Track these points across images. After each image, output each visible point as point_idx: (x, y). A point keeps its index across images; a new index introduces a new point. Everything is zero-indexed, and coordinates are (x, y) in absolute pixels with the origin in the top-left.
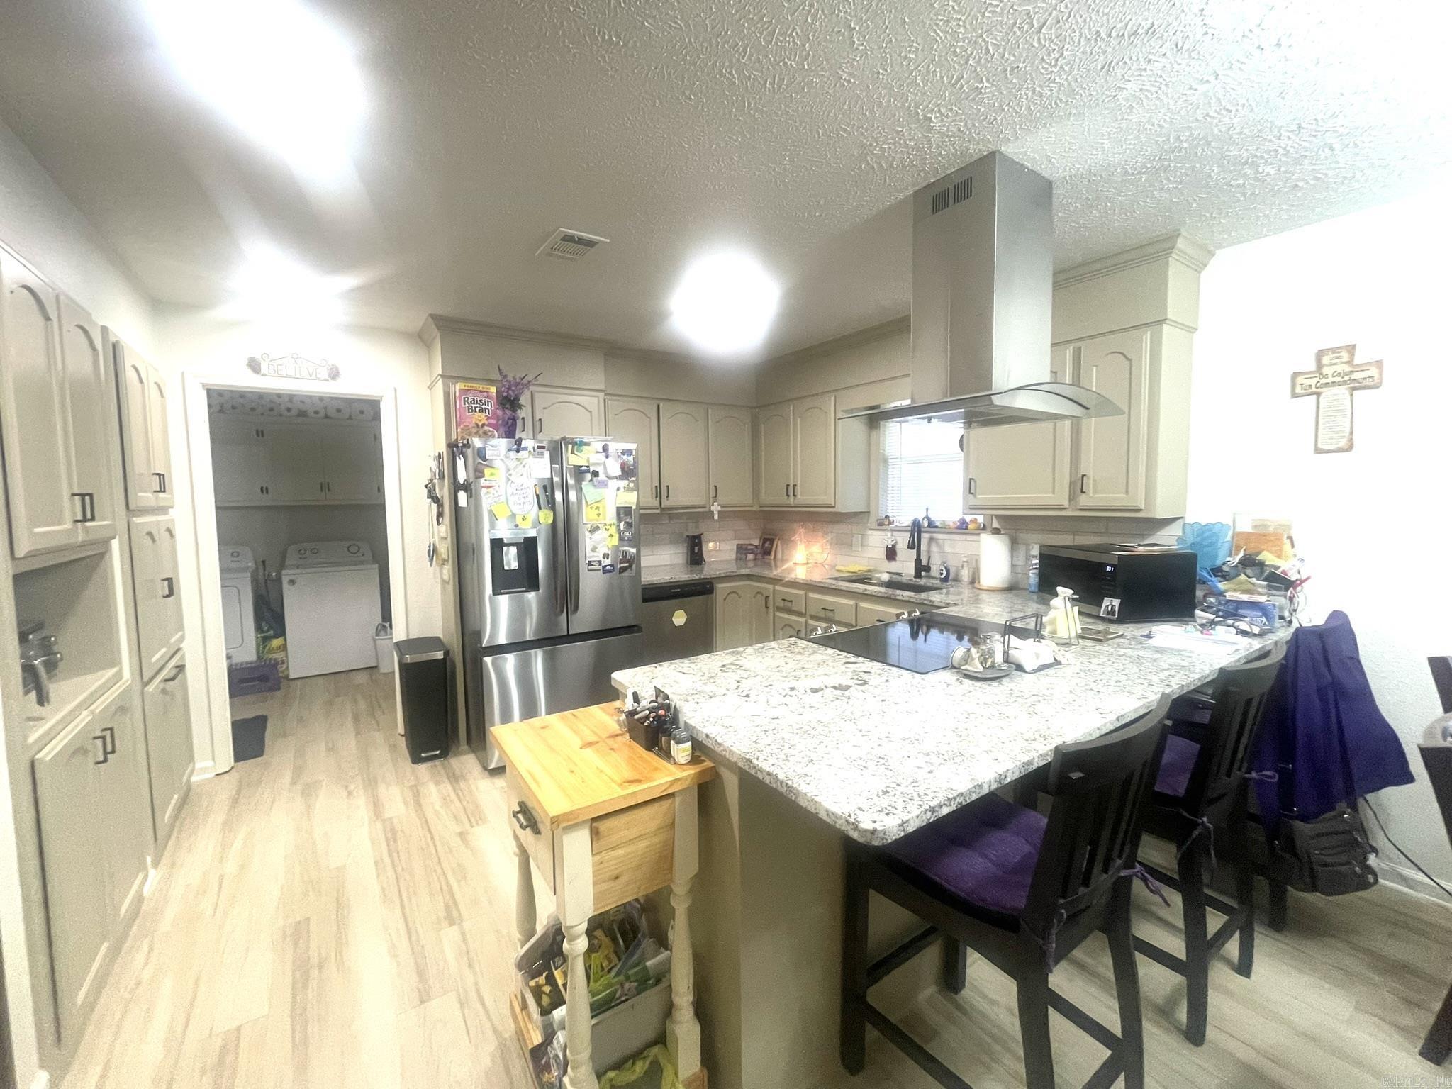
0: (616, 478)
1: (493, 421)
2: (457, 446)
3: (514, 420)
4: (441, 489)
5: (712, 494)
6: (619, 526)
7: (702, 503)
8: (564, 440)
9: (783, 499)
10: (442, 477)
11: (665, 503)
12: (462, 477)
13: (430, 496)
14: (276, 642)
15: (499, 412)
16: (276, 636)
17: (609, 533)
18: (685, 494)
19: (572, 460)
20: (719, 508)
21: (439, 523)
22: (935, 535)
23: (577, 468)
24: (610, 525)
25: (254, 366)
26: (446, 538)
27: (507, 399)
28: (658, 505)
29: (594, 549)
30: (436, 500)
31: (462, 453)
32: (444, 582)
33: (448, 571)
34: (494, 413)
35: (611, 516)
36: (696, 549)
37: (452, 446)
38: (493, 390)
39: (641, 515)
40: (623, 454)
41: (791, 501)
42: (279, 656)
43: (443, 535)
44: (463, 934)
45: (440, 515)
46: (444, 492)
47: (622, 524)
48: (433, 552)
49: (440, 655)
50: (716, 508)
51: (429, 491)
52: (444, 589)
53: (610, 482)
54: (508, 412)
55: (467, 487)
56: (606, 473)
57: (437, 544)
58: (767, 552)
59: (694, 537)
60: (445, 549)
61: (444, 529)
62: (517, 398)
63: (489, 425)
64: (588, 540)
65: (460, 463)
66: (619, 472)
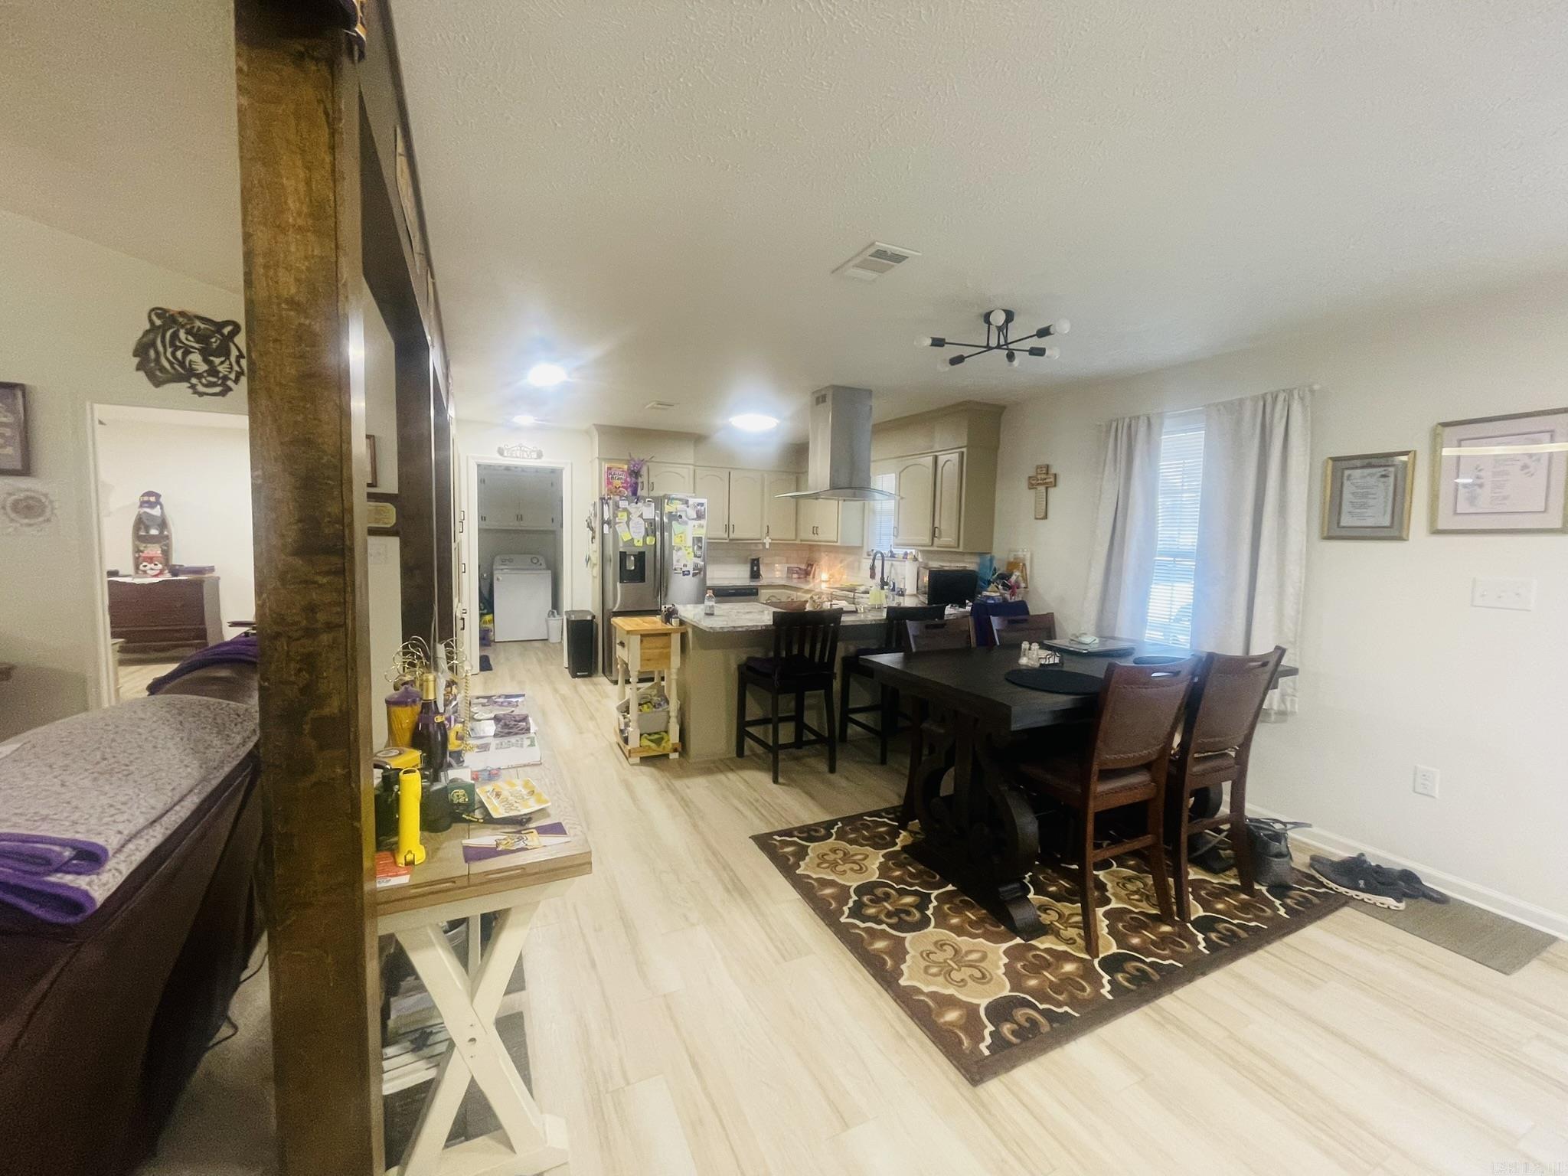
0: (693, 519)
1: (625, 485)
2: (604, 499)
3: (636, 484)
4: (595, 523)
5: (765, 530)
6: (693, 548)
7: (758, 537)
8: (665, 497)
9: (811, 537)
10: (595, 515)
11: (732, 536)
12: (606, 517)
13: (589, 527)
14: (488, 617)
15: (628, 479)
16: (487, 614)
17: (687, 552)
18: (746, 530)
19: (667, 508)
20: (770, 541)
21: (592, 542)
22: (894, 562)
23: (670, 513)
24: (689, 547)
25: (501, 452)
26: (595, 552)
27: (633, 471)
28: (727, 536)
29: (678, 561)
30: (592, 529)
31: (607, 503)
32: (594, 577)
33: (597, 571)
34: (626, 480)
35: (690, 543)
36: (755, 568)
37: (602, 499)
38: (626, 467)
39: (708, 543)
40: (698, 505)
41: (816, 537)
42: (490, 626)
43: (595, 549)
44: (597, 724)
45: (593, 538)
46: (596, 525)
47: (696, 547)
48: (588, 560)
49: (589, 618)
50: (767, 541)
51: (588, 524)
52: (593, 581)
53: (690, 522)
54: (634, 480)
55: (608, 522)
56: (687, 516)
57: (591, 555)
58: (807, 573)
59: (753, 560)
60: (596, 558)
61: (596, 545)
62: (639, 471)
63: (623, 487)
64: (674, 555)
65: (606, 508)
66: (695, 516)
